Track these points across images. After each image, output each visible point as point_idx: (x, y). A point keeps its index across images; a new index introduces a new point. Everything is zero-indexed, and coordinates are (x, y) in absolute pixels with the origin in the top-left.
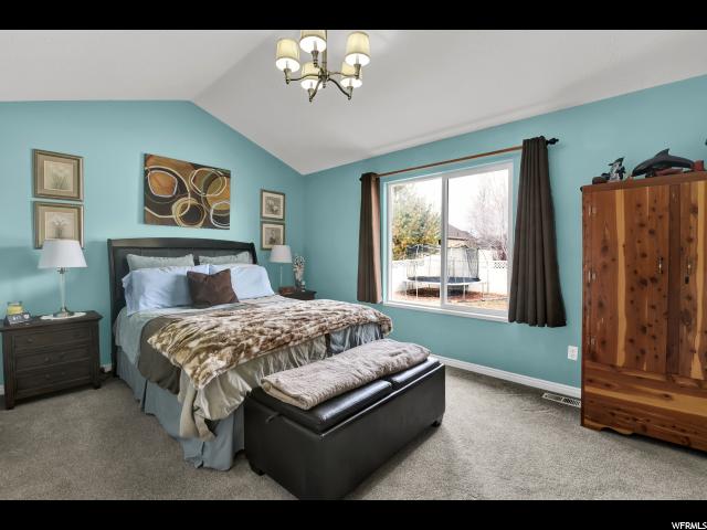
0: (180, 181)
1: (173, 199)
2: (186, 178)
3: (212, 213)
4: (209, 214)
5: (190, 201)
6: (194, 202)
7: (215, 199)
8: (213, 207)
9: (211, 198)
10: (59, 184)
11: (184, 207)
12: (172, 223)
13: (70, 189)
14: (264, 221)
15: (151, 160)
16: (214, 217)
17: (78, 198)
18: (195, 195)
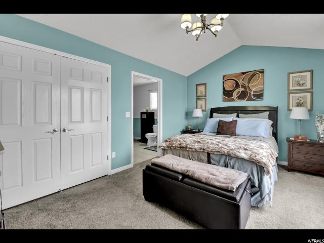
0: (237, 82)
1: (233, 90)
2: (239, 80)
3: (252, 94)
4: (250, 94)
5: (241, 90)
6: (243, 90)
7: (254, 86)
8: (253, 90)
9: (252, 86)
10: (201, 93)
11: (239, 92)
12: (233, 100)
13: (204, 94)
14: (290, 92)
15: (226, 77)
16: (253, 95)
17: (205, 96)
18: (244, 87)
